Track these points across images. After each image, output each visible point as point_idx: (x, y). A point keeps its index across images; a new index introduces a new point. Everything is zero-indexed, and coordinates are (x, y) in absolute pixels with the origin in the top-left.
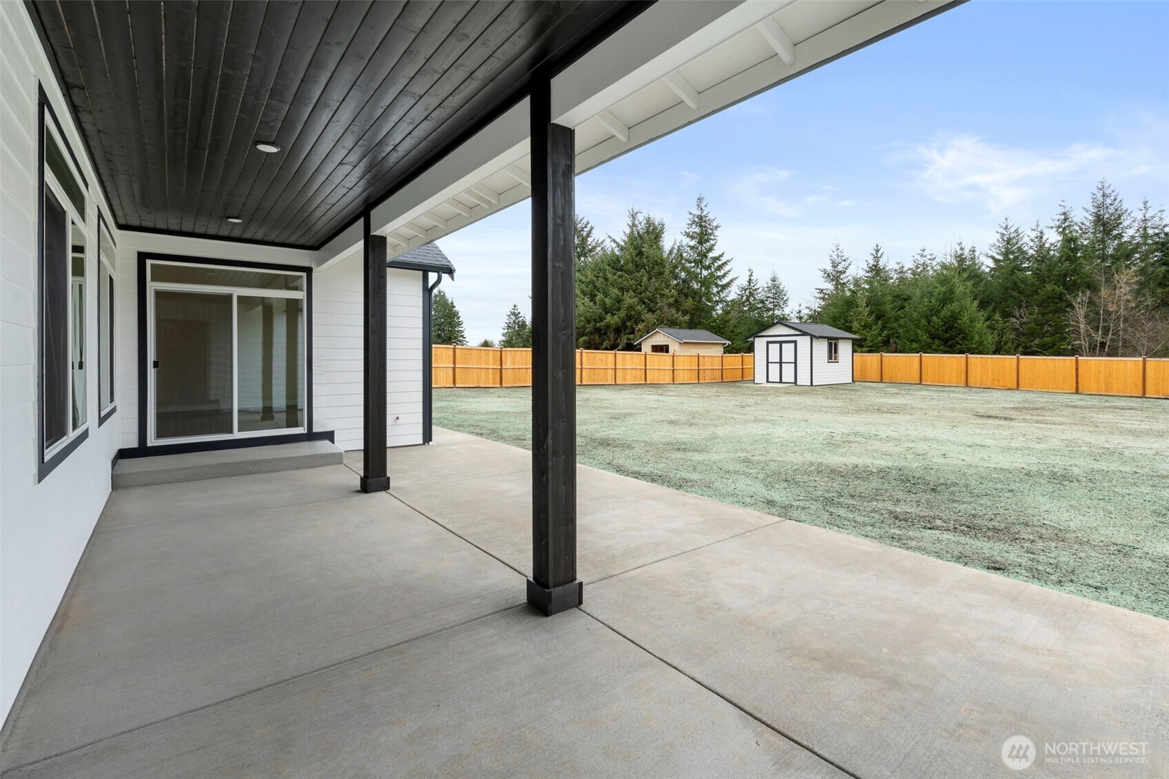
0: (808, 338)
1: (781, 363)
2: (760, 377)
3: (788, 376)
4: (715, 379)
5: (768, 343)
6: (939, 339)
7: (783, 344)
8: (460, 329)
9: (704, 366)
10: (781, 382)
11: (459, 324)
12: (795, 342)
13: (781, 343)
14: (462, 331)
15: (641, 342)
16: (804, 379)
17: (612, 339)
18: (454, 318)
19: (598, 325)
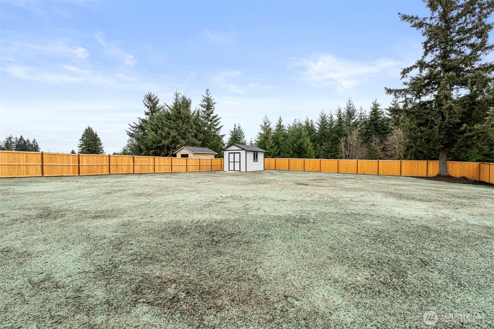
0: (245, 151)
1: (234, 162)
2: (226, 168)
3: (237, 168)
4: (208, 169)
5: (229, 153)
6: (296, 153)
7: (235, 154)
8: (101, 147)
9: (203, 164)
10: (234, 170)
11: (100, 144)
12: (240, 153)
13: (234, 153)
14: (102, 148)
15: (176, 153)
16: (243, 169)
17: (166, 152)
18: (97, 141)
19: (159, 145)
